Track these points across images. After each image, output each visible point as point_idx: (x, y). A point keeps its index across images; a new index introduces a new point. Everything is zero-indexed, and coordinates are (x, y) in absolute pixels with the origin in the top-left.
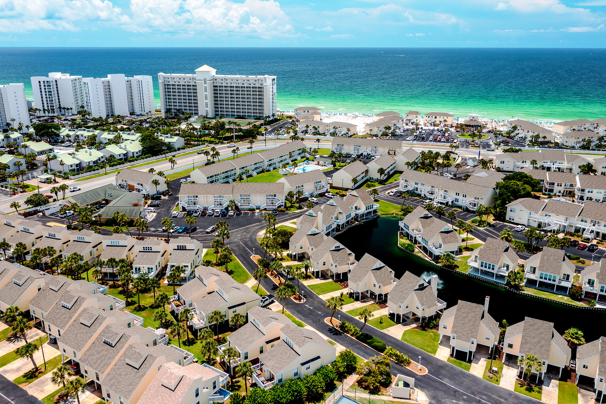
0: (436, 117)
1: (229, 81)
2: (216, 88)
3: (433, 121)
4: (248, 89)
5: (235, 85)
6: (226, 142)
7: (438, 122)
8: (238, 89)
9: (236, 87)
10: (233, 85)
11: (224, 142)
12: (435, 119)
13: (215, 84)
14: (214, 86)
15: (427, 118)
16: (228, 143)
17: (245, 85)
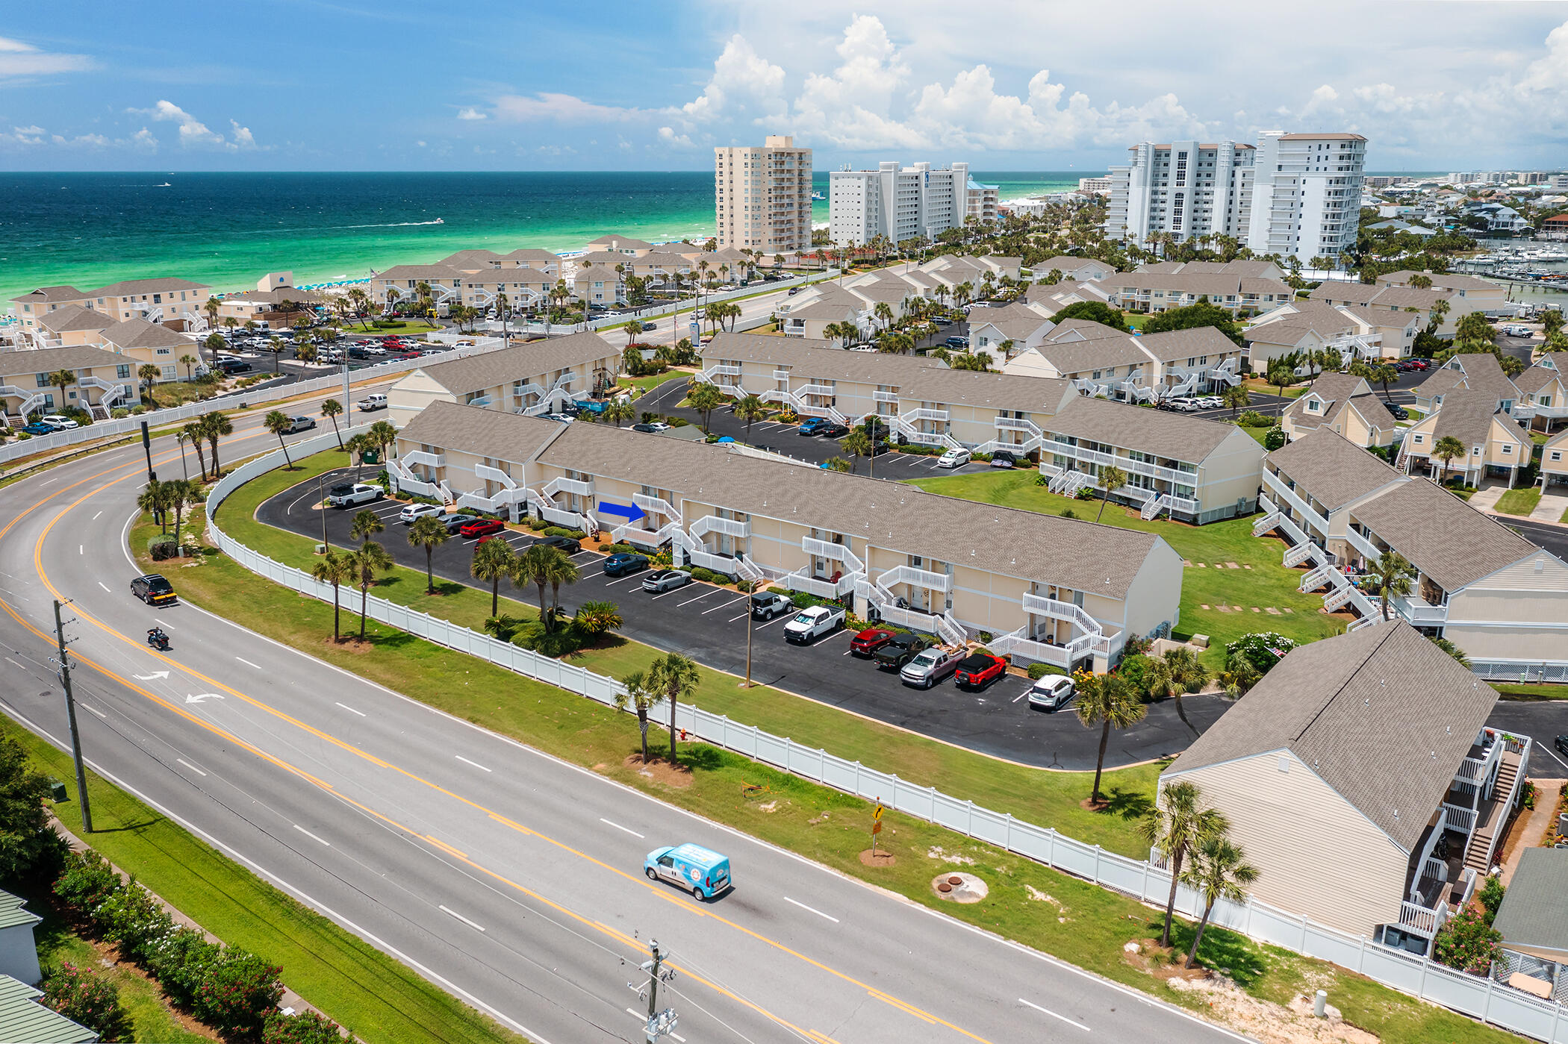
0: (158, 300)
3: (156, 313)
12: (159, 305)
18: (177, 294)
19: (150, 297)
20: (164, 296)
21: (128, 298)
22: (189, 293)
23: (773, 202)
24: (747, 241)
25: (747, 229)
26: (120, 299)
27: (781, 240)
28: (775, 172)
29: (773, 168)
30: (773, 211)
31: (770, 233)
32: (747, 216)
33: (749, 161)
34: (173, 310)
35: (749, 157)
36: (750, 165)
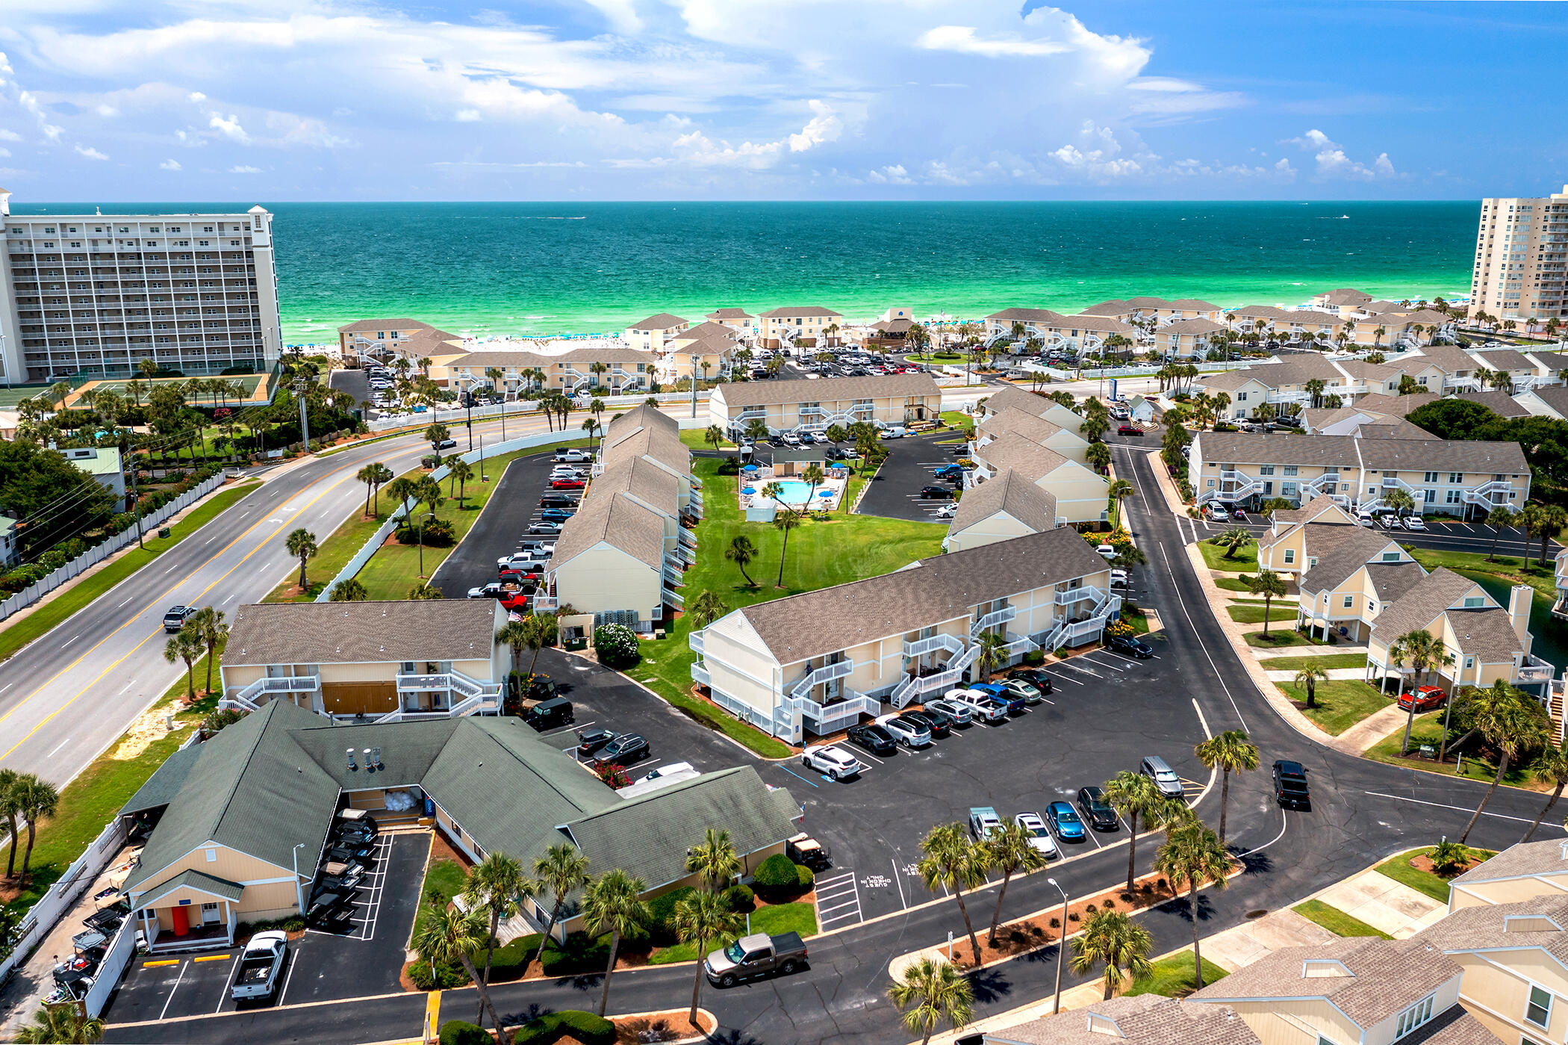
0: (799, 322)
1: (84, 234)
2: (25, 265)
3: (794, 332)
4: (179, 262)
5: (115, 248)
6: (280, 453)
7: (805, 336)
8: (133, 263)
9: (122, 256)
10: (103, 248)
11: (271, 454)
12: (799, 327)
13: (17, 250)
14: (14, 257)
15: (777, 326)
16: (287, 457)
17: (165, 247)
18: (815, 319)
19: (794, 320)
20: (805, 320)
21: (777, 319)
22: (825, 319)
23: (1545, 260)
24: (1498, 303)
25: (1501, 290)
26: (771, 319)
27: (1552, 304)
28: (1553, 227)
29: (1550, 221)
30: (1543, 270)
31: (1535, 295)
32: (1502, 275)
33: (1513, 214)
34: (810, 331)
35: (1515, 209)
36: (1513, 219)
